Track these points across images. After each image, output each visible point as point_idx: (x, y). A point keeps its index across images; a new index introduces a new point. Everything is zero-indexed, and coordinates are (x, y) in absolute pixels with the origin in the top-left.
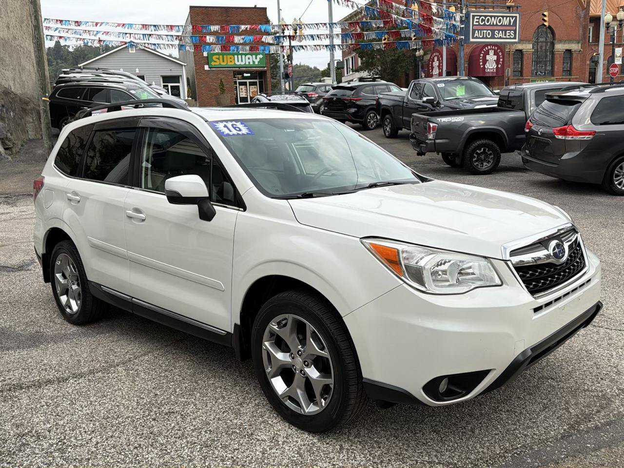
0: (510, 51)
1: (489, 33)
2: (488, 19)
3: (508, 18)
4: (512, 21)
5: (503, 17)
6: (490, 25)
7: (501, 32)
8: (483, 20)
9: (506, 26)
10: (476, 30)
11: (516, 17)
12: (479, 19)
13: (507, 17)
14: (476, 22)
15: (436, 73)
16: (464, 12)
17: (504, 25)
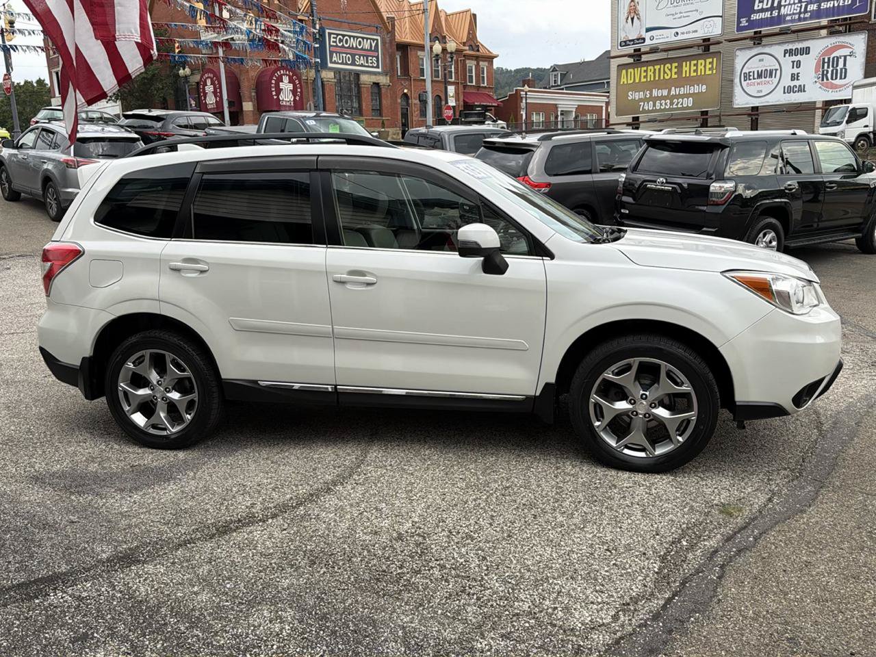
0: (307, 80)
1: (349, 57)
2: (347, 40)
3: (369, 41)
4: (373, 45)
5: (363, 38)
6: (349, 47)
7: (362, 57)
8: (341, 41)
9: (367, 50)
10: (334, 52)
11: (377, 40)
12: (336, 38)
13: (367, 39)
14: (333, 42)
15: (211, 102)
16: (318, 27)
17: (365, 50)
